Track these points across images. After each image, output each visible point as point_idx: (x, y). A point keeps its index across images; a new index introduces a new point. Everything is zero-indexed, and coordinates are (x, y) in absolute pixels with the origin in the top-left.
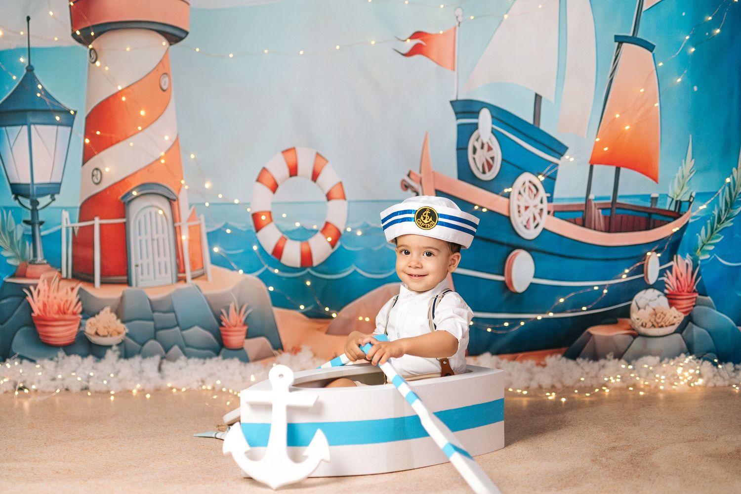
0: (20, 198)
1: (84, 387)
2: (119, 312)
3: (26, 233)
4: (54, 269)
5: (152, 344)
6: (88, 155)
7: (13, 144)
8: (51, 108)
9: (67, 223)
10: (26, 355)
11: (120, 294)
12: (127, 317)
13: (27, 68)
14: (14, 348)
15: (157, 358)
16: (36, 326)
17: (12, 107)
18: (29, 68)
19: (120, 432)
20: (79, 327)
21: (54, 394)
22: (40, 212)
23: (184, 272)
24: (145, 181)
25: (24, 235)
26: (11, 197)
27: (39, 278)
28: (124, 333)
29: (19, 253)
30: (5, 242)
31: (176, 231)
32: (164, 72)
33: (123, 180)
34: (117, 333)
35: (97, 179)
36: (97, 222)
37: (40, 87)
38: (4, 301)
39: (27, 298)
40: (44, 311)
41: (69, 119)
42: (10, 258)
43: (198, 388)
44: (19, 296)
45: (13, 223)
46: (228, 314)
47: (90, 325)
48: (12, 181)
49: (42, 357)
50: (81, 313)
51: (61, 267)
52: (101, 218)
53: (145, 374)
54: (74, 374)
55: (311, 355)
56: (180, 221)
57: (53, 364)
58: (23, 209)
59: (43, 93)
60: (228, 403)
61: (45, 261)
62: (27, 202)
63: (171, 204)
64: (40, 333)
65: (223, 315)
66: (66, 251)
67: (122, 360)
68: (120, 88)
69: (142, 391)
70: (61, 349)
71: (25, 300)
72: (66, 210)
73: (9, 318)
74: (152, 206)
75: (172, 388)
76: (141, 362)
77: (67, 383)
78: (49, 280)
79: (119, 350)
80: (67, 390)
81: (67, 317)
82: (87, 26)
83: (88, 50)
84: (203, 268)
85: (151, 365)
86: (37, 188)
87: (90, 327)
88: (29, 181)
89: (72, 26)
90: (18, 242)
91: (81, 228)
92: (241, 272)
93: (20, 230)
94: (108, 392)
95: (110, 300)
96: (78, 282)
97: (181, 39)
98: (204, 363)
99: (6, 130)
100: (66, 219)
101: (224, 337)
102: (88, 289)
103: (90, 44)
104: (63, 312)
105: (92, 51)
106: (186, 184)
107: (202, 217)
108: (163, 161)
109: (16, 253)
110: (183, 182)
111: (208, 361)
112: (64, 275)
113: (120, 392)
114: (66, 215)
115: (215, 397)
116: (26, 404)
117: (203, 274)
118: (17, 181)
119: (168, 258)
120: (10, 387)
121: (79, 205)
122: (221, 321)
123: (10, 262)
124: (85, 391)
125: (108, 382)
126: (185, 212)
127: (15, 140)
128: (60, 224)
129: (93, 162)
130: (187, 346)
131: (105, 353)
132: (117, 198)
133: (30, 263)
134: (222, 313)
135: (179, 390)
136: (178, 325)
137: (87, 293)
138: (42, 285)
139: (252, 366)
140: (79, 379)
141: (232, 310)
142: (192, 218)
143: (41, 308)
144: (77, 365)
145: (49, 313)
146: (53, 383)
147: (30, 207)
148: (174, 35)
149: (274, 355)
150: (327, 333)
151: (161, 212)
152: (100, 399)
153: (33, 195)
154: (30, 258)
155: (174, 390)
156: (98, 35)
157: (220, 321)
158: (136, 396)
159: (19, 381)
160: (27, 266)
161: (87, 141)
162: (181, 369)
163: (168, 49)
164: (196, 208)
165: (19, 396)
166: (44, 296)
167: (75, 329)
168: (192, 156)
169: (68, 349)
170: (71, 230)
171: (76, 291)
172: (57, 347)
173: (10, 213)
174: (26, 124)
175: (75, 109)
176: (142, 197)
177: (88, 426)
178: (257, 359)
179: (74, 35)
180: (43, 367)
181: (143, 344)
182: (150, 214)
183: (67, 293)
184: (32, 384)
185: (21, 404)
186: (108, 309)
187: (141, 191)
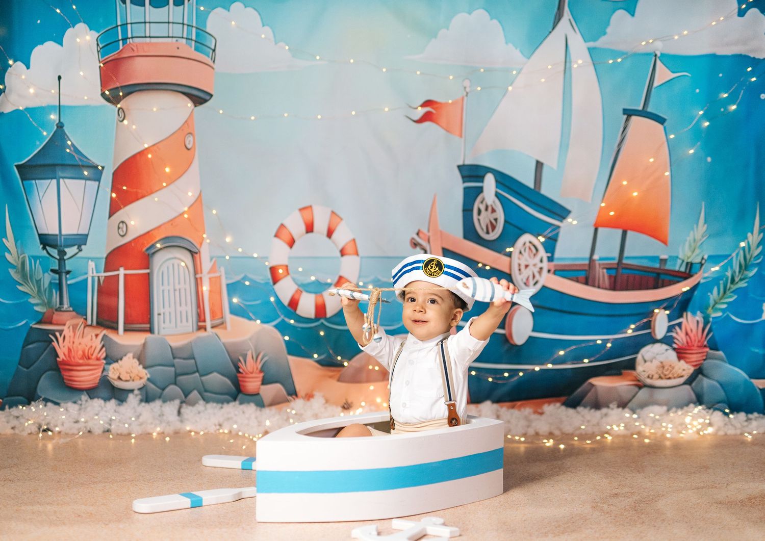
0: (48, 248)
1: (106, 430)
2: (140, 358)
3: (53, 281)
4: (80, 316)
5: (173, 389)
6: (114, 208)
7: (43, 196)
8: (80, 163)
9: (93, 273)
10: (51, 398)
11: (143, 341)
12: (148, 363)
13: (57, 125)
14: (39, 392)
15: (177, 402)
16: (61, 370)
17: (41, 162)
18: (60, 125)
19: (140, 475)
20: (103, 372)
21: (77, 436)
22: (66, 262)
23: (204, 321)
24: (169, 234)
25: (50, 283)
26: (39, 247)
27: (64, 325)
28: (146, 378)
29: (46, 301)
30: (32, 290)
31: (198, 282)
32: (188, 132)
33: (148, 232)
34: (139, 378)
35: (123, 232)
36: (122, 272)
37: (69, 143)
38: (30, 346)
39: (53, 343)
40: (69, 356)
41: (96, 173)
42: (37, 305)
43: (215, 431)
44: (45, 341)
45: (41, 271)
46: (245, 362)
47: (113, 370)
48: (40, 232)
49: (66, 400)
50: (105, 359)
51: (86, 315)
52: (125, 269)
53: (165, 418)
54: (96, 417)
55: (324, 401)
56: (201, 273)
57: (76, 407)
58: (51, 258)
59: (72, 149)
60: (244, 447)
61: (71, 309)
62: (54, 252)
63: (192, 256)
64: (65, 377)
65: (241, 363)
66: (91, 299)
67: (143, 404)
68: (146, 146)
69: (162, 434)
70: (85, 393)
71: (51, 345)
72: (92, 261)
73: (35, 362)
74: (175, 258)
75: (190, 431)
76: (161, 406)
77: (90, 425)
78: (75, 327)
79: (141, 394)
80: (89, 432)
81: (91, 362)
82: (116, 86)
83: (117, 109)
84: (222, 318)
85: (170, 409)
86: (64, 239)
87: (113, 372)
88: (57, 232)
89: (101, 86)
90: (46, 289)
91: (106, 277)
92: (258, 322)
93: (48, 279)
94: (130, 434)
95: (134, 346)
96: (103, 328)
97: (205, 101)
98: (222, 408)
99: (36, 182)
100: (92, 269)
101: (241, 383)
102: (112, 335)
103: (118, 103)
104: (87, 357)
105: (121, 110)
106: (208, 238)
107: (222, 269)
108: (186, 216)
109: (44, 301)
110: (205, 236)
111: (225, 405)
112: (89, 322)
113: (141, 435)
114: (92, 265)
115: (232, 441)
116: (50, 446)
117: (222, 323)
118: (46, 232)
119: (189, 308)
120: (34, 429)
121: (105, 256)
122: (239, 368)
123: (37, 308)
124: (107, 433)
125: (130, 425)
126: (206, 265)
127: (44, 194)
128: (86, 273)
129: (120, 215)
130: (206, 391)
131: (127, 397)
132: (142, 249)
133: (56, 310)
134: (240, 360)
135: (197, 433)
136: (198, 371)
137: (111, 340)
138: (67, 331)
139: (267, 411)
140: (102, 422)
141: (249, 357)
142: (212, 270)
143: (66, 353)
144: (100, 409)
145: (74, 358)
146: (76, 425)
147: (58, 257)
148: (199, 98)
149: (288, 401)
150: (339, 380)
151: (183, 264)
152: (121, 441)
153: (61, 246)
154: (56, 306)
155: (193, 434)
156: (126, 95)
157: (237, 368)
158: (156, 438)
159: (43, 423)
160: (54, 313)
161: (114, 195)
162: (199, 413)
163: (193, 110)
164: (216, 261)
165: (43, 438)
166: (70, 342)
167: (98, 374)
168: (214, 212)
169: (92, 392)
170: (96, 279)
171: (100, 337)
172: (81, 390)
173: (38, 261)
174: (55, 178)
175: (103, 165)
176: (166, 249)
177: (109, 468)
178: (272, 404)
179: (103, 94)
180: (66, 410)
181: (163, 389)
182: (173, 265)
183: (91, 340)
184: (56, 426)
185: (45, 446)
186: (130, 355)
187: (165, 243)
